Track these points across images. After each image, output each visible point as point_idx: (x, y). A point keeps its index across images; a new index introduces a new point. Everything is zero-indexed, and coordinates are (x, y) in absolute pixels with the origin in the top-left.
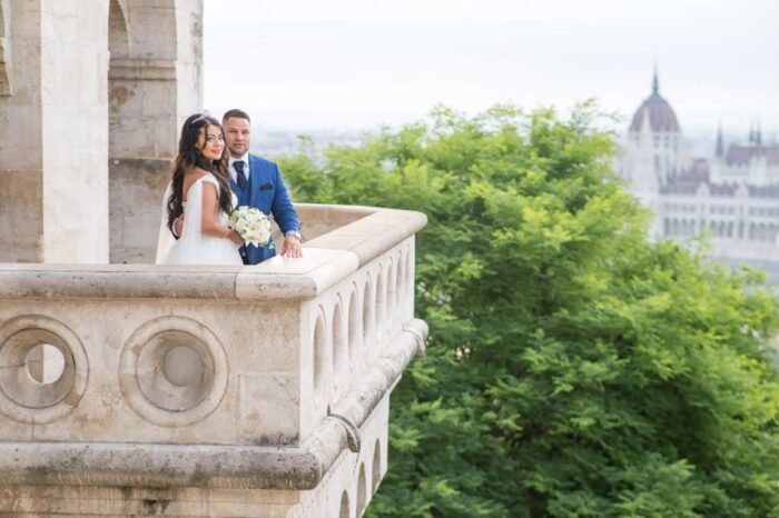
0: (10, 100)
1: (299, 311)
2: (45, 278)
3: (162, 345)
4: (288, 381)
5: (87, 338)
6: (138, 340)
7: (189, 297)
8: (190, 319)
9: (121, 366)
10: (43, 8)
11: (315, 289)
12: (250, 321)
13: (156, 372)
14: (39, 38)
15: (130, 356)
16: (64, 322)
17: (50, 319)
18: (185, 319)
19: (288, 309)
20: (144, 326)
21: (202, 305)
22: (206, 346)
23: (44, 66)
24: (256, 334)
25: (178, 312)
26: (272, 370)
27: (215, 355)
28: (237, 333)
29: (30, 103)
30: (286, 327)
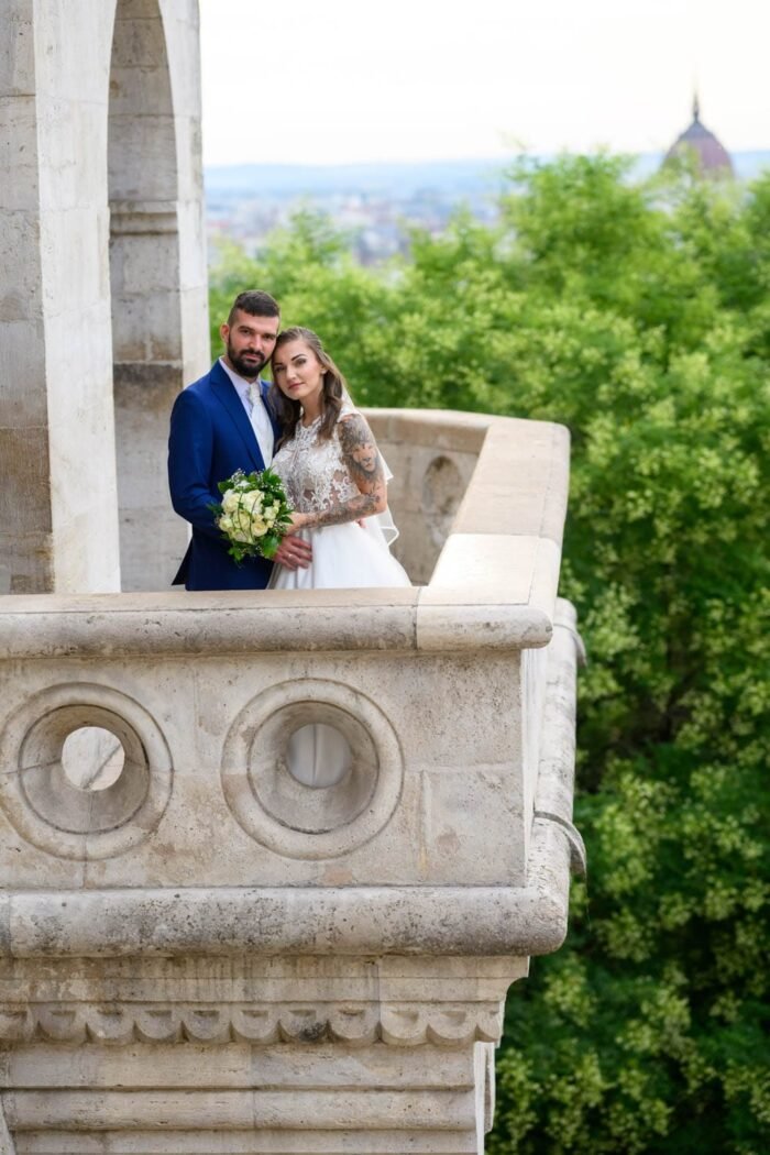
1: (518, 663)
2: (99, 625)
3: (286, 724)
4: (502, 779)
5: (167, 718)
6: (252, 720)
7: (339, 648)
8: (336, 683)
9: (225, 762)
10: (41, 160)
11: (549, 629)
12: (437, 684)
13: (277, 769)
14: (37, 208)
15: (239, 748)
16: (128, 692)
17: (105, 689)
18: (329, 684)
19: (501, 663)
20: (261, 696)
21: (355, 659)
22: (364, 725)
23: (44, 255)
24: (448, 704)
25: (317, 672)
26: (478, 762)
27: (380, 740)
28: (415, 703)
29: (24, 318)
30: (497, 691)
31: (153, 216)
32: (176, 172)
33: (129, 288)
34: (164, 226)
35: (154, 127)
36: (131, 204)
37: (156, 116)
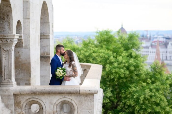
0: (23, 48)
1: (94, 96)
2: (36, 90)
3: (62, 104)
4: (91, 112)
5: (45, 103)
6: (57, 103)
7: (69, 93)
8: (69, 98)
9: (53, 109)
10: (30, 27)
11: (98, 91)
12: (82, 99)
13: (60, 110)
14: (30, 34)
15: (55, 107)
16: (40, 99)
17: (37, 99)
18: (68, 98)
19: (91, 96)
20: (58, 100)
21: (71, 95)
22: (72, 104)
23: (30, 40)
24: (84, 101)
25: (66, 97)
26: (88, 109)
27: (75, 106)
28: (79, 101)
29: (28, 48)
30: (91, 100)
31: (46, 36)
32: (49, 30)
33: (43, 45)
34: (48, 37)
35: (47, 24)
36: (43, 34)
37: (47, 22)
